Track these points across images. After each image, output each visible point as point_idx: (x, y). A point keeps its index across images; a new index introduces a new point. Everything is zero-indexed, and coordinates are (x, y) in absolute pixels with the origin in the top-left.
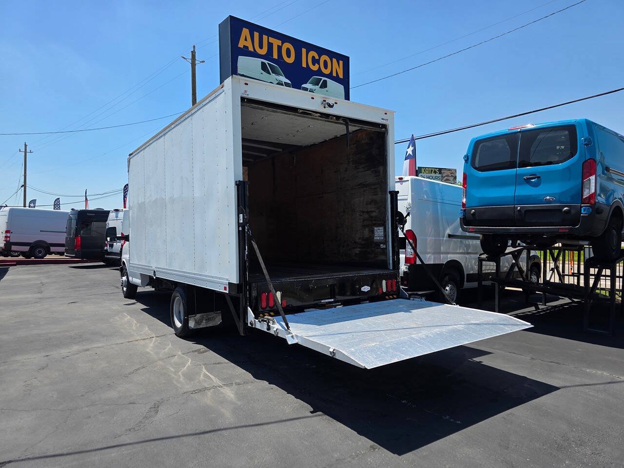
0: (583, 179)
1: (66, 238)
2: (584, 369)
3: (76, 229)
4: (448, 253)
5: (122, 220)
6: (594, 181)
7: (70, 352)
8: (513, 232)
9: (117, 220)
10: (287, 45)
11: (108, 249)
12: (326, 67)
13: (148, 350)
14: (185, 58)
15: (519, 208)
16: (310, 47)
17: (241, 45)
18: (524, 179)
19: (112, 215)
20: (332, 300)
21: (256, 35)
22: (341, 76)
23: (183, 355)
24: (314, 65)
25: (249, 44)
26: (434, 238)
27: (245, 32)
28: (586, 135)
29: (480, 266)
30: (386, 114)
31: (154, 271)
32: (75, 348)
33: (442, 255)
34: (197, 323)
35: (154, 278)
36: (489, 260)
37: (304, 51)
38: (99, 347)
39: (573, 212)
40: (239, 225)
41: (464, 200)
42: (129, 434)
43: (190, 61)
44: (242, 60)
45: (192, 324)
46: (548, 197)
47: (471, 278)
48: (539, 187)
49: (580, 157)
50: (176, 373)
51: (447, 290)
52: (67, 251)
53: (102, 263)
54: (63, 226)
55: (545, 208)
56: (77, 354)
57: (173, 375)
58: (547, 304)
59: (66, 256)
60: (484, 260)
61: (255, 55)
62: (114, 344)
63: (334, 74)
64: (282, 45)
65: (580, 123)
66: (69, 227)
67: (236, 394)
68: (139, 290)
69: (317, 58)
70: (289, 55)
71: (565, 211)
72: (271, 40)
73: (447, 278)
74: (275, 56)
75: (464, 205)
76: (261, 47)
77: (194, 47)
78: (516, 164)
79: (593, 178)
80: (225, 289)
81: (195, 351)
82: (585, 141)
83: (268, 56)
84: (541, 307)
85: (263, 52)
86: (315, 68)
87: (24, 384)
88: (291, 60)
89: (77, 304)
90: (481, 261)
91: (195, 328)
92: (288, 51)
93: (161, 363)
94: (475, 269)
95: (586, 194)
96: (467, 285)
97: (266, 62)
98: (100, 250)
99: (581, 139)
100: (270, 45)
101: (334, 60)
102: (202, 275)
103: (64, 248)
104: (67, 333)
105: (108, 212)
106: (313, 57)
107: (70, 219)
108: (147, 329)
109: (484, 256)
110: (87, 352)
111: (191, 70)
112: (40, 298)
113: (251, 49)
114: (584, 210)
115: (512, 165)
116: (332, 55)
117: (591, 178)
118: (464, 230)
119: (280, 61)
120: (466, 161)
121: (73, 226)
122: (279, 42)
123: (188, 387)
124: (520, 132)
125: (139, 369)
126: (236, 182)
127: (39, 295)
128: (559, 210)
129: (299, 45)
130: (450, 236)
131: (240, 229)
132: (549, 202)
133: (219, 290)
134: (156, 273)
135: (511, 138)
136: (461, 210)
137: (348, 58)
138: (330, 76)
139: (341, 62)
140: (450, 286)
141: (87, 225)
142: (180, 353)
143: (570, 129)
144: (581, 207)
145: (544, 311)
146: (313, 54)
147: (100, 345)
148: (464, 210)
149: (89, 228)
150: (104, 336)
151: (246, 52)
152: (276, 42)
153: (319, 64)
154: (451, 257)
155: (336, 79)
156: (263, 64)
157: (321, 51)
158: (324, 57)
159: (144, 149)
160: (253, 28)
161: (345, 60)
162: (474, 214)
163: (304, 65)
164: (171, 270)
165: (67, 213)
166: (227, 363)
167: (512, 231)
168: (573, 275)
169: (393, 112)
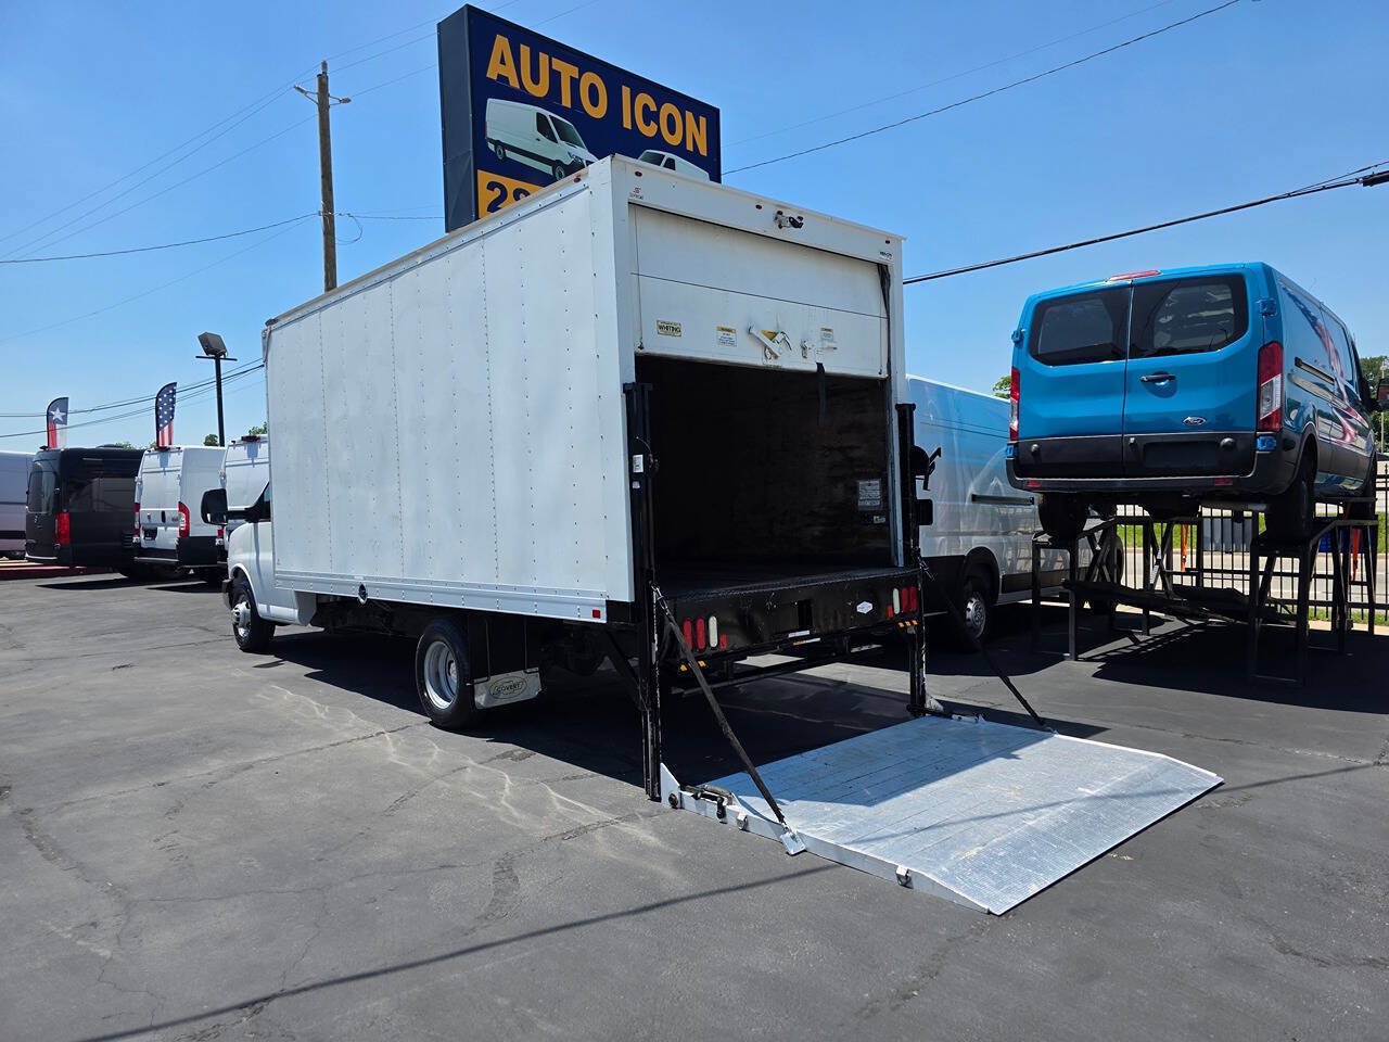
0: (1259, 383)
1: (29, 518)
2: (1289, 750)
3: (57, 497)
4: (972, 534)
5: (179, 473)
6: (1279, 386)
7: (209, 774)
8: (1119, 489)
9: (164, 471)
10: (591, 78)
11: (143, 541)
12: (672, 130)
13: (390, 759)
14: (302, 91)
15: (1132, 440)
16: (640, 85)
17: (492, 74)
18: (1143, 381)
19: (150, 462)
20: (807, 633)
21: (525, 51)
22: (703, 152)
23: (481, 766)
24: (648, 125)
25: (509, 71)
26: (948, 503)
27: (501, 44)
28: (1265, 295)
29: (1036, 559)
30: (888, 242)
31: (362, 587)
32: (216, 764)
33: (961, 538)
34: (492, 696)
35: (362, 600)
36: (1056, 544)
37: (626, 91)
38: (271, 760)
39: (1241, 446)
40: (633, 476)
41: (1015, 424)
42: (489, 925)
43: (316, 98)
44: (496, 108)
45: (481, 699)
46: (1189, 418)
47: (1015, 583)
48: (1173, 398)
49: (1254, 338)
50: (494, 800)
51: (969, 610)
52: (30, 548)
53: (119, 576)
54: (20, 490)
55: (1185, 440)
56: (232, 776)
57: (492, 808)
58: (1151, 631)
59: (30, 560)
60: (1045, 546)
61: (521, 96)
62: (302, 752)
63: (690, 147)
64: (580, 76)
65: (1251, 270)
66: (35, 492)
67: (658, 833)
68: (279, 631)
69: (653, 108)
70: (594, 101)
71: (1226, 445)
72: (558, 64)
73: (969, 586)
74: (566, 102)
75: (1014, 434)
76: (535, 79)
77: (325, 65)
78: (1125, 353)
79: (1277, 379)
80: (596, 614)
81: (504, 756)
82: (1264, 306)
83: (551, 100)
84: (1142, 638)
85: (541, 90)
86: (649, 131)
87: (159, 845)
88: (599, 112)
89: (134, 671)
90: (1037, 547)
91: (490, 706)
92: (593, 90)
93: (440, 783)
94: (1024, 566)
95: (1265, 412)
96: (1003, 599)
97: (547, 113)
98: (119, 544)
99: (1255, 303)
100: (555, 77)
101: (689, 115)
102: (522, 589)
103: (24, 542)
104: (169, 734)
105: (138, 455)
106: (646, 107)
107: (38, 472)
108: (353, 716)
109: (1044, 538)
110: (250, 771)
111: (318, 117)
112: (31, 660)
113: (514, 83)
114: (1263, 444)
115: (1117, 354)
116: (685, 103)
117: (1274, 379)
118: (1015, 485)
119: (576, 113)
120: (1018, 343)
121: (45, 489)
122: (574, 71)
123: (542, 829)
124: (1131, 286)
125: (402, 800)
126: (624, 385)
127: (19, 654)
128: (1213, 443)
129: (616, 78)
130: (974, 498)
131: (636, 485)
132: (1194, 427)
133: (577, 619)
134: (368, 590)
135: (1112, 297)
136: (1009, 445)
137: (717, 111)
138: (680, 150)
139: (703, 120)
140: (974, 601)
141: (80, 487)
142: (471, 762)
143: (1233, 282)
144: (1257, 437)
145: (1150, 646)
146: (644, 99)
147: (270, 755)
148: (1016, 445)
149: (84, 491)
150: (265, 736)
151: (503, 90)
152: (568, 71)
153: (658, 124)
154: (977, 541)
155: (693, 157)
156: (541, 118)
157: (662, 94)
158: (668, 108)
159: (321, 309)
160: (518, 35)
161: (712, 115)
162: (1036, 453)
163: (627, 124)
164: (417, 582)
165: (26, 459)
166: (591, 776)
167: (1120, 485)
168: (1188, 572)
169: (899, 240)
